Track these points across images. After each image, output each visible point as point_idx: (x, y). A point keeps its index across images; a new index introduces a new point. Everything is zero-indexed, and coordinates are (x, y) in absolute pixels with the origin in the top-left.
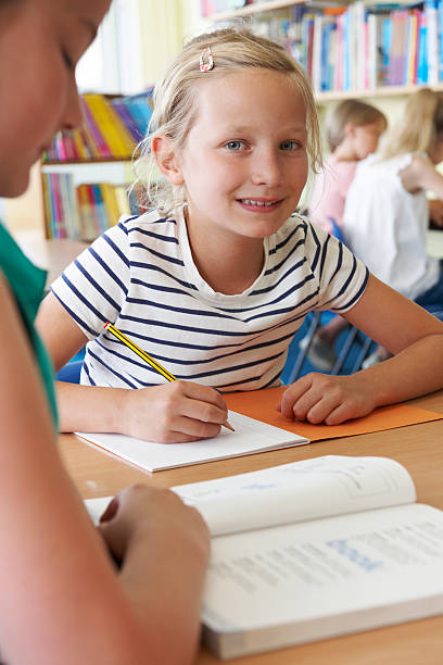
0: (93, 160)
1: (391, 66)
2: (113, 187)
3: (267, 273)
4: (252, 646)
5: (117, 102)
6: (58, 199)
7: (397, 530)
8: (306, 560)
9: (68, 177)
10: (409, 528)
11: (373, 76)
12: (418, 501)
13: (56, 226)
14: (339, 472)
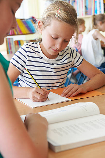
0: (18, 35)
1: (88, 10)
2: (23, 41)
3: (60, 56)
4: (63, 149)
5: (23, 20)
6: (10, 44)
7: (96, 120)
8: (74, 128)
9: (12, 39)
10: (99, 120)
11: (84, 13)
12: (100, 114)
13: (10, 51)
14: (81, 106)
